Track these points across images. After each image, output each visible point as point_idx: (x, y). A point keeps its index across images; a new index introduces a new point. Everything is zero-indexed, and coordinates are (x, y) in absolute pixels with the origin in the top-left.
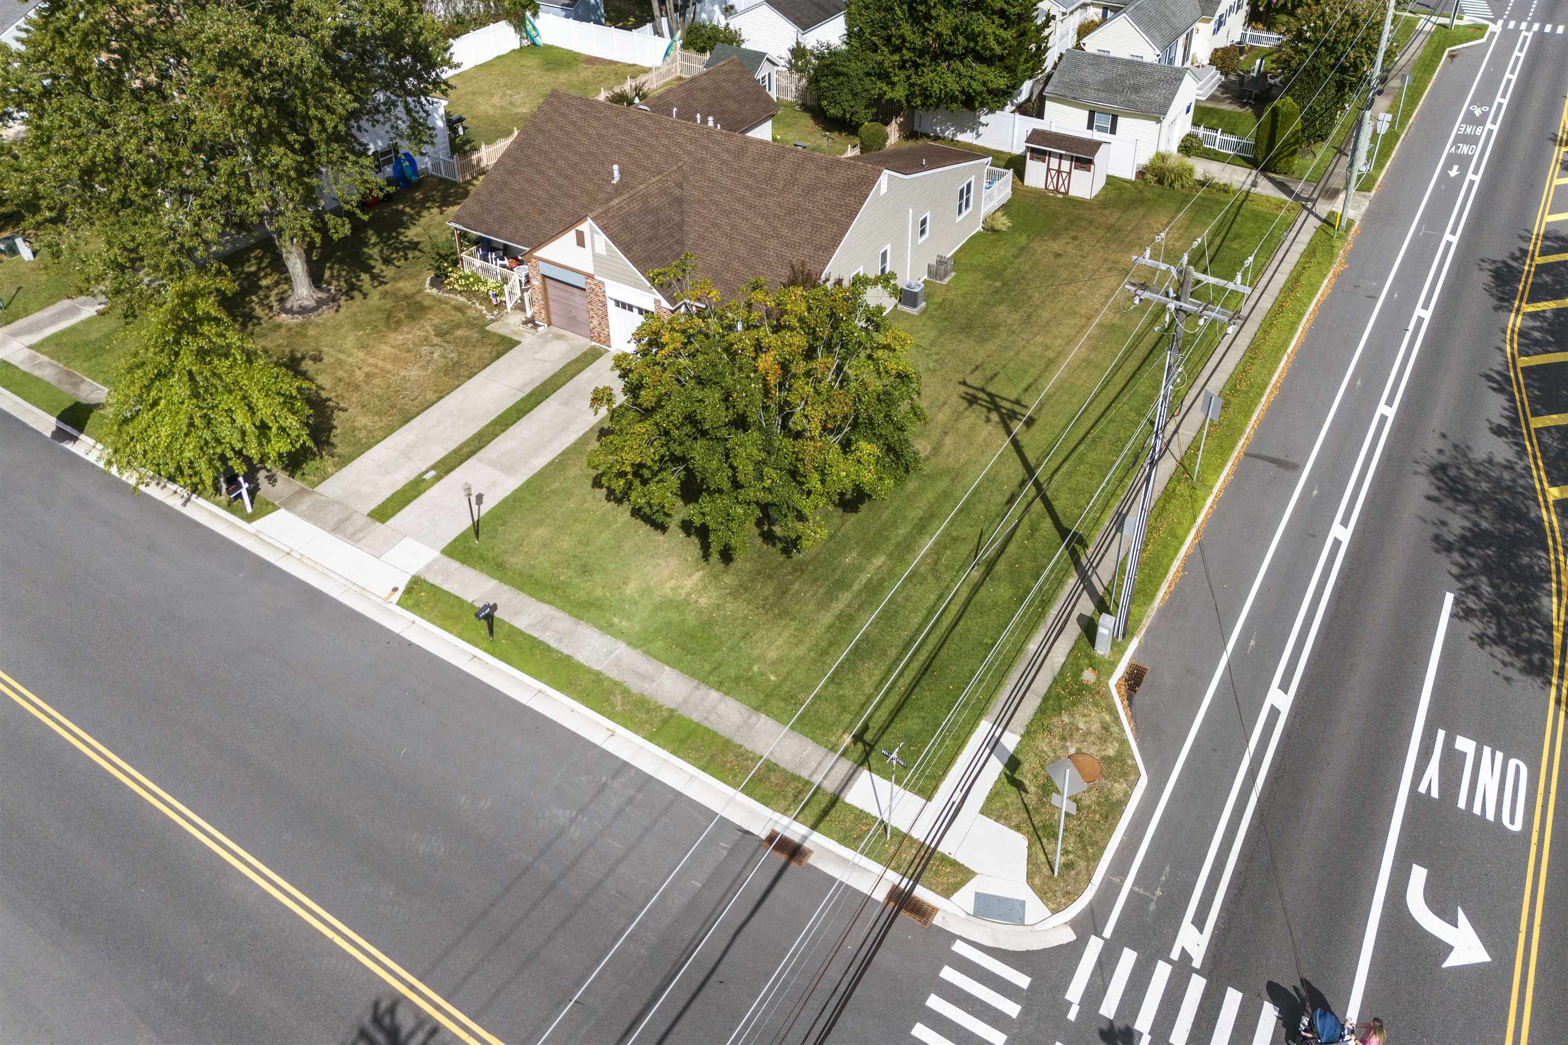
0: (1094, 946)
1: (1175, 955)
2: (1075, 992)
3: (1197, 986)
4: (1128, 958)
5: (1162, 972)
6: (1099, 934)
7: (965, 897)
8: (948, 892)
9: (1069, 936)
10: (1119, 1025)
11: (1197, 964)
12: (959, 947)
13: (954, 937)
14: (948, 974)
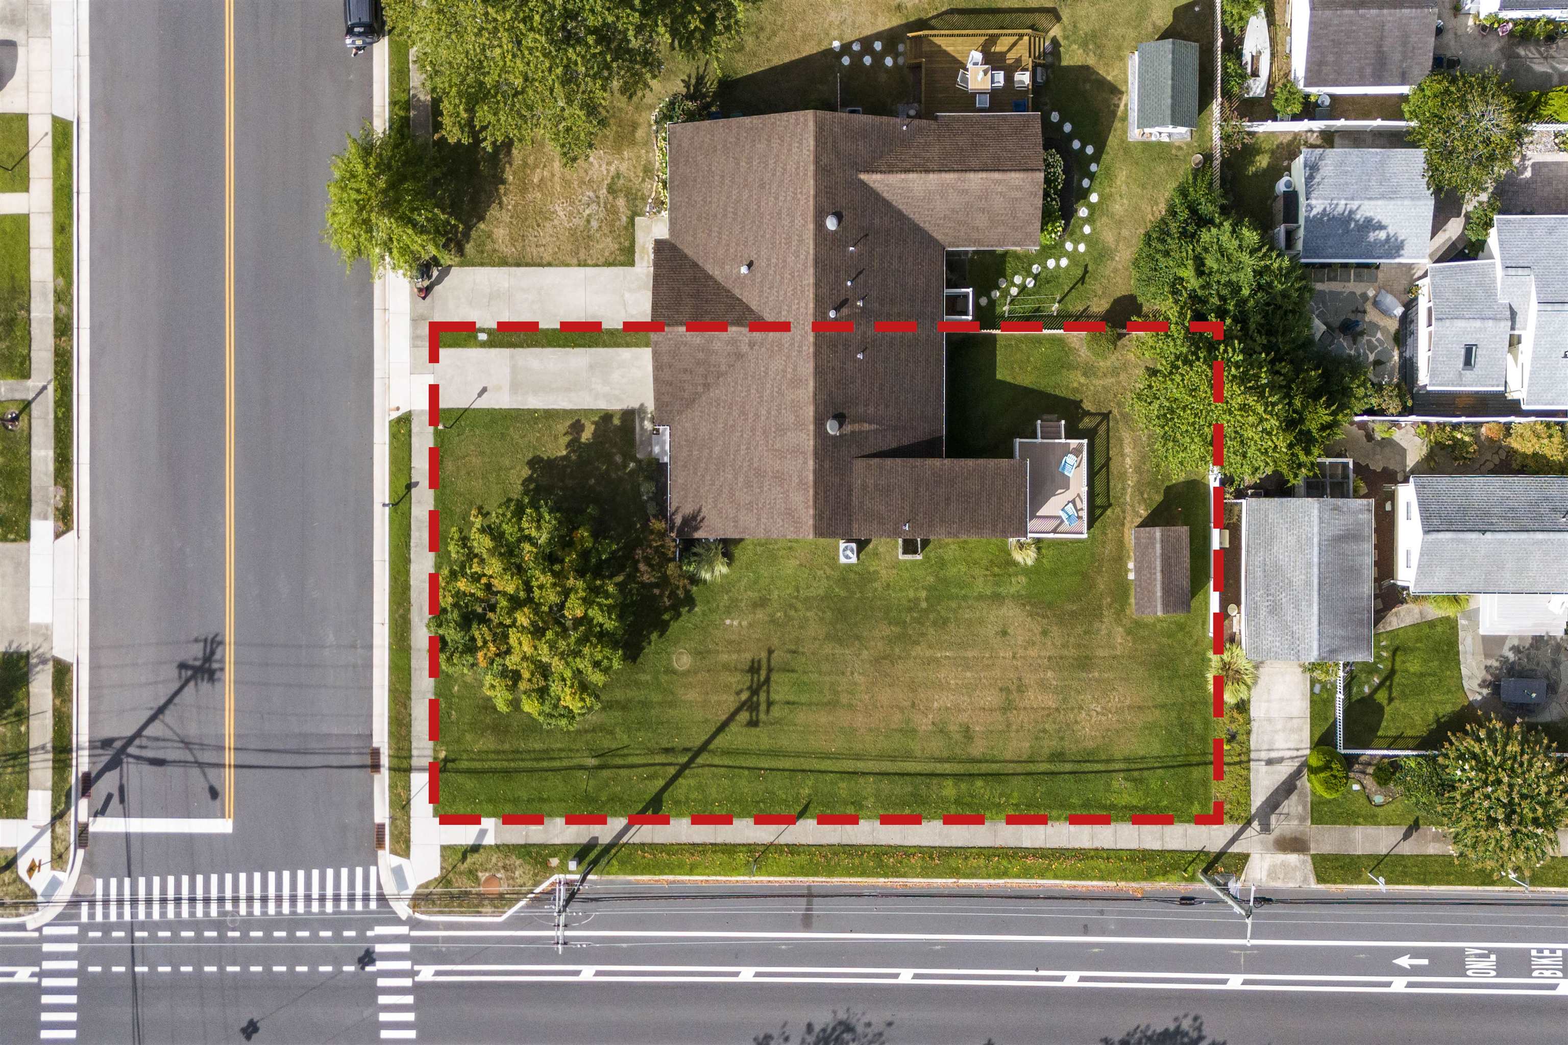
0: (403, 930)
1: (416, 968)
2: (380, 930)
3: (407, 982)
4: (405, 948)
5: (406, 965)
6: (411, 929)
7: (396, 861)
8: (394, 852)
9: (404, 917)
10: (375, 956)
11: (417, 979)
12: (373, 869)
13: (376, 864)
14: (359, 871)
